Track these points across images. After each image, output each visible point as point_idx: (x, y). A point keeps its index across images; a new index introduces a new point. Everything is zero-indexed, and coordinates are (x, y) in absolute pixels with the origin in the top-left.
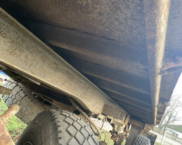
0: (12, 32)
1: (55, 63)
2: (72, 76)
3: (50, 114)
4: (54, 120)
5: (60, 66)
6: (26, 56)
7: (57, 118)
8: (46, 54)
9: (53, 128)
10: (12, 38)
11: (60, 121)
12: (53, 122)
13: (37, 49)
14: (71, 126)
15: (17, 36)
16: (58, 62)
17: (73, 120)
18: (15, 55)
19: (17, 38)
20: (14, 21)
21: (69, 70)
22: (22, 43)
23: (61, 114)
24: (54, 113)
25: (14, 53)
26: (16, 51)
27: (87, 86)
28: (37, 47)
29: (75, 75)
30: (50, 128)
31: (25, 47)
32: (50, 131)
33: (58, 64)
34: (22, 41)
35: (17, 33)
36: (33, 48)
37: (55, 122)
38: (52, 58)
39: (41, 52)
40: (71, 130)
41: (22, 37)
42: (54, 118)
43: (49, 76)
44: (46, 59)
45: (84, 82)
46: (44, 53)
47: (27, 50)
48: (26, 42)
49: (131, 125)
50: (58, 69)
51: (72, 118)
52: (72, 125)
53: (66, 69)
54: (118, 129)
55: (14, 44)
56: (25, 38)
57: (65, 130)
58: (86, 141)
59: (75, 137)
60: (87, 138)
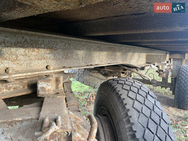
0: (59, 43)
1: (98, 47)
2: (114, 49)
3: (110, 85)
4: (115, 90)
5: (102, 46)
6: (76, 55)
7: (117, 88)
8: (89, 44)
9: (117, 97)
10: (61, 47)
11: (120, 90)
12: (115, 91)
13: (81, 44)
14: (130, 92)
15: (64, 44)
16: (99, 45)
17: (129, 85)
18: (69, 58)
19: (65, 45)
20: (58, 37)
21: (110, 46)
22: (69, 46)
23: (118, 83)
24: (112, 83)
25: (68, 57)
26: (68, 54)
27: (128, 49)
28: (81, 43)
29: (115, 47)
30: (115, 97)
31: (73, 48)
32: (116, 100)
33: (100, 47)
34: (69, 45)
35: (63, 42)
36: (79, 46)
37: (116, 92)
38: (94, 45)
39: (85, 45)
40: (131, 94)
41: (67, 42)
42: (114, 88)
43: (98, 58)
44: (90, 48)
45: (125, 48)
46: (87, 45)
47: (75, 49)
48: (72, 45)
49: (172, 59)
50: (102, 49)
51: (128, 84)
52: (130, 90)
53: (108, 46)
54: (162, 68)
55: (65, 51)
56: (70, 42)
57: (127, 96)
58: (146, 99)
59: (136, 100)
60: (146, 97)
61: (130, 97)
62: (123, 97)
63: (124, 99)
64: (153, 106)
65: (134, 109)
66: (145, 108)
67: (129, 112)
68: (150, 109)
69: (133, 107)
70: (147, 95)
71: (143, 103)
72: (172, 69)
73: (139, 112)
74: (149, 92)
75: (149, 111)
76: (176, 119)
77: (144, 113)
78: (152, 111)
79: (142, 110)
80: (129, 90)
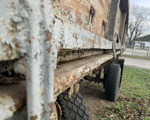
58: (76, 100)
59: (69, 101)
60: (75, 99)
61: (65, 99)
62: (61, 100)
63: (61, 101)
64: (80, 105)
65: (67, 108)
66: (74, 107)
67: (64, 109)
68: (78, 107)
69: (67, 106)
70: (76, 97)
71: (74, 103)
72: (104, 66)
73: (70, 109)
74: (78, 95)
75: (77, 108)
76: (104, 110)
77: (73, 110)
78: (79, 109)
79: (72, 108)
80: (65, 93)
